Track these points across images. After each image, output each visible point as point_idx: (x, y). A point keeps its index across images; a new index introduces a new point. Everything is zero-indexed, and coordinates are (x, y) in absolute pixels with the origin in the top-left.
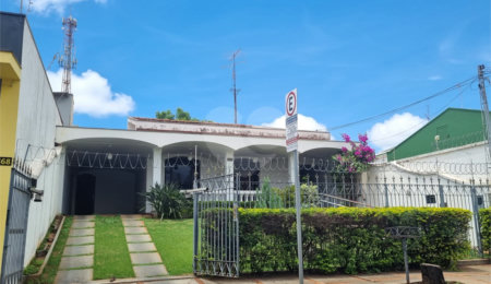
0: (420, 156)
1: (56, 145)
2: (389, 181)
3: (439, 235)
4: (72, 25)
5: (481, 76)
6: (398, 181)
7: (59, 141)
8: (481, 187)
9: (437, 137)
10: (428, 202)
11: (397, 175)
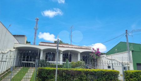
0: (112, 55)
1: (14, 48)
2: (104, 62)
3: (109, 78)
5: (126, 33)
6: (106, 62)
7: (15, 47)
8: (125, 64)
9: (116, 50)
10: (108, 68)
11: (106, 60)
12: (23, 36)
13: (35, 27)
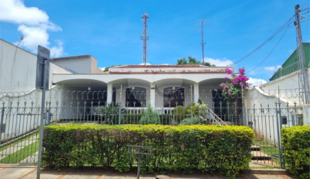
1: (53, 84)
4: (146, 17)
12: (87, 57)
13: (144, 35)
